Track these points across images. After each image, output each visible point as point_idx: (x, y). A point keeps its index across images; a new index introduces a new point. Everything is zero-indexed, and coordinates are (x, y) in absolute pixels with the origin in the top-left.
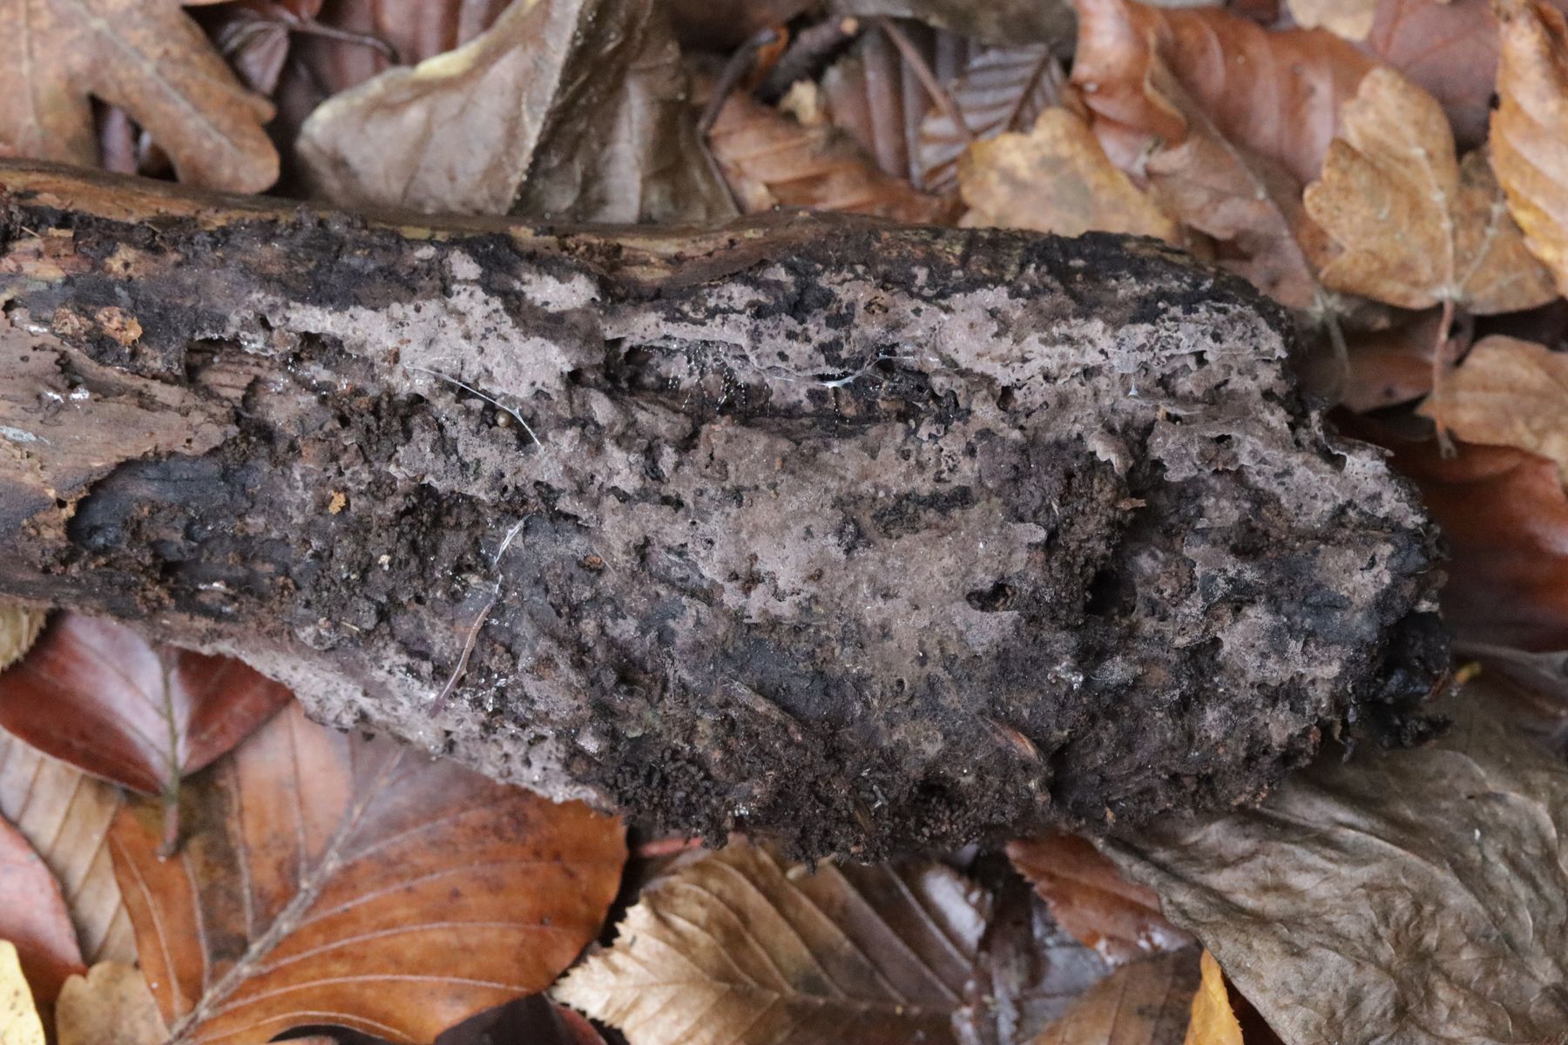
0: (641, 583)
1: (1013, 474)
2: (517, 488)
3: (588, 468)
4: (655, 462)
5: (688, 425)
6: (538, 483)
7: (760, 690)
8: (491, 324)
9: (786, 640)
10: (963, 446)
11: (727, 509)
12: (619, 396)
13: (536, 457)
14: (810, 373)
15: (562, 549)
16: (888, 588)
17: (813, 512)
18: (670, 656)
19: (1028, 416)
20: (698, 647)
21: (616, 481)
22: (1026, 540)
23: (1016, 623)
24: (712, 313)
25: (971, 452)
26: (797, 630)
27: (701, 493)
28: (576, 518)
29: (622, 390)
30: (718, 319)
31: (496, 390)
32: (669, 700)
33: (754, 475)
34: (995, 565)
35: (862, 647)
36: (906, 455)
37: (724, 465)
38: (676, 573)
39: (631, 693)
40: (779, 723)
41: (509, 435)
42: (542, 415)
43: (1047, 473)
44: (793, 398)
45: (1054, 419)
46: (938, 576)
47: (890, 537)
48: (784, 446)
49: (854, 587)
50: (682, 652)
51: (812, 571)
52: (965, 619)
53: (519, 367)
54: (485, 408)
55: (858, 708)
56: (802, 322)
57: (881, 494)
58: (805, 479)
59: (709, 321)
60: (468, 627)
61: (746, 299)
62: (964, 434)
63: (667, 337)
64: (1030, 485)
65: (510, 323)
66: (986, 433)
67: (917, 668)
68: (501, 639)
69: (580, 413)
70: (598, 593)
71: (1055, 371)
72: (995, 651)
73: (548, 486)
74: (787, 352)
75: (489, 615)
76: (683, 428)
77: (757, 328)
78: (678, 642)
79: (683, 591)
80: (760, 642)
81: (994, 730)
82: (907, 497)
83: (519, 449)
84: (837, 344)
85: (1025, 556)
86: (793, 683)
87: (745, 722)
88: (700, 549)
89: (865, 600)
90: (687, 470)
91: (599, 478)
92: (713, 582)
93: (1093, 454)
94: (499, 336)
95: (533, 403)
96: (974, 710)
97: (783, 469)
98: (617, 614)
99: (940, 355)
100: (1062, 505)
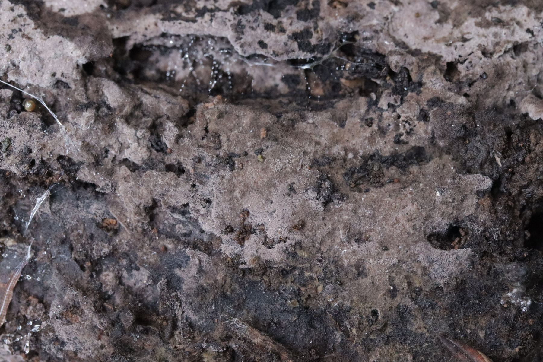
0: (151, 239)
1: (463, 132)
2: (43, 161)
3: (103, 143)
4: (159, 137)
5: (185, 105)
6: (60, 157)
7: (255, 325)
8: (16, 26)
9: (275, 282)
10: (417, 112)
11: (222, 173)
12: (126, 84)
13: (59, 135)
14: (285, 58)
15: (83, 214)
16: (361, 234)
17: (295, 171)
18: (178, 299)
19: (470, 85)
20: (201, 291)
21: (127, 154)
22: (475, 188)
23: (471, 259)
24: (201, 13)
25: (424, 117)
26: (284, 273)
27: (199, 160)
28: (94, 186)
29: (129, 81)
30: (207, 16)
31: (23, 81)
32: (178, 337)
33: (244, 144)
34: (450, 210)
35: (341, 284)
36: (369, 122)
37: (217, 136)
38: (180, 229)
39: (146, 332)
40: (273, 352)
41: (35, 118)
42: (62, 101)
43: (489, 131)
44: (270, 83)
45: (493, 87)
46: (402, 221)
47: (360, 191)
48: (267, 119)
49: (331, 233)
50: (188, 296)
51: (296, 221)
52: (428, 257)
53: (41, 60)
54: (14, 97)
55: (338, 336)
56: (277, 16)
57: (350, 156)
58: (286, 144)
59: (199, 19)
60: (6, 283)
62: (418, 102)
63: (164, 35)
64: (476, 142)
65: (33, 25)
66: (436, 101)
67: (389, 300)
68: (35, 292)
69: (94, 98)
70: (115, 249)
71: (490, 48)
72: (454, 283)
73: (70, 160)
74: (266, 41)
75: (24, 271)
76: (182, 108)
77: (240, 22)
78: (184, 287)
79: (187, 244)
80: (253, 284)
81: (457, 350)
82: (372, 157)
83: (43, 128)
84: (307, 33)
85: (475, 201)
86: (282, 318)
87: (244, 352)
88: (200, 207)
89: (342, 244)
90: (186, 141)
91: (112, 152)
92: (212, 235)
93: (526, 115)
94: (23, 35)
95: (55, 91)
96: (438, 332)
97: (268, 137)
98: (132, 267)
99: (394, 39)
100: (504, 157)
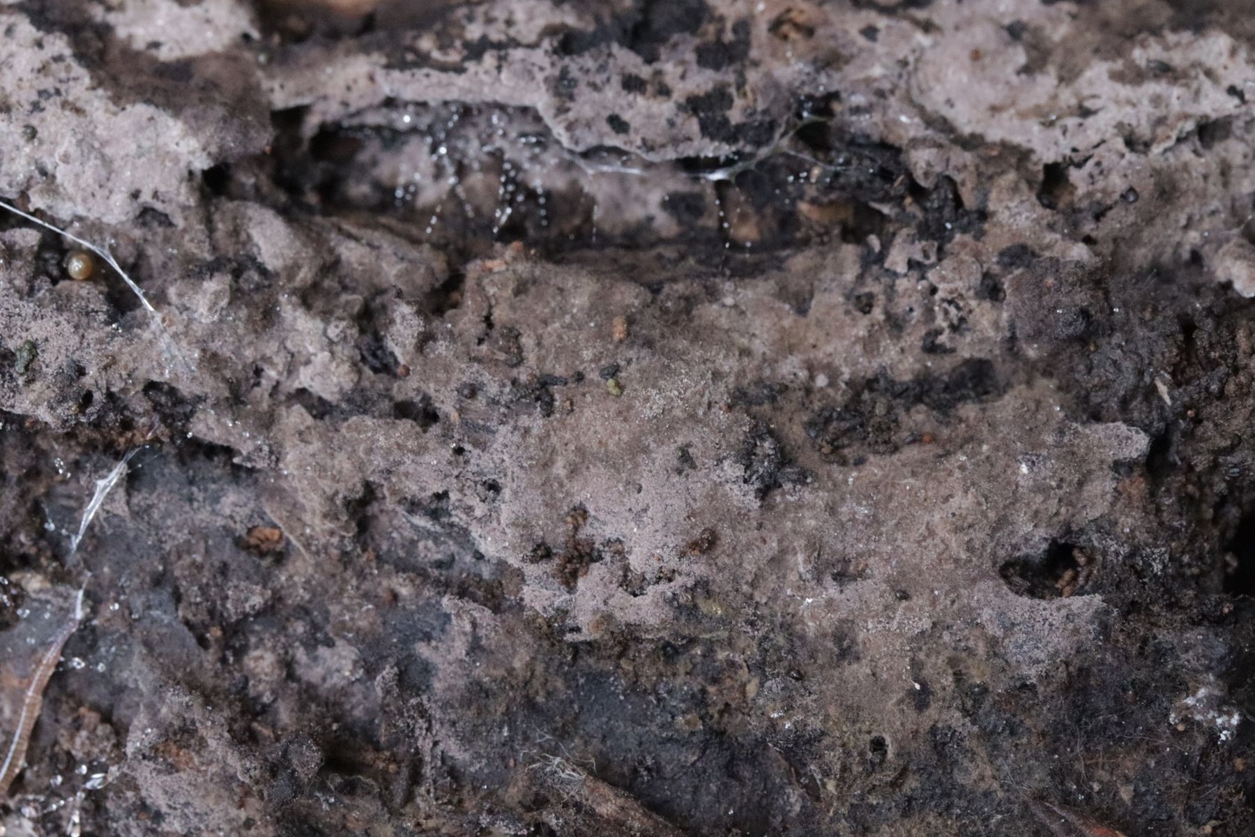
0: (361, 575)
1: (1081, 326)
2: (110, 395)
3: (249, 353)
4: (378, 339)
5: (439, 264)
6: (151, 386)
7: (603, 772)
8: (48, 83)
9: (649, 673)
10: (976, 279)
11: (524, 421)
12: (303, 217)
13: (147, 335)
14: (671, 154)
15: (202, 516)
16: (846, 562)
17: (692, 417)
18: (423, 713)
19: (1098, 217)
20: (477, 694)
21: (304, 379)
22: (1110, 455)
23: (1101, 618)
24: (476, 51)
25: (991, 290)
26: (668, 652)
27: (473, 391)
28: (229, 451)
29: (310, 210)
30: (489, 59)
31: (64, 211)
32: (425, 801)
33: (576, 353)
34: (1053, 505)
35: (801, 678)
36: (865, 305)
37: (513, 335)
38: (428, 552)
39: (349, 789)
41: (92, 296)
42: (155, 256)
43: (1143, 322)
44: (635, 213)
45: (1150, 221)
46: (942, 532)
47: (844, 462)
48: (628, 295)
49: (777, 561)
50: (446, 705)
51: (697, 533)
52: (1001, 614)
53: (106, 162)
54: (43, 246)
55: (794, 799)
56: (651, 59)
57: (821, 381)
58: (673, 354)
59: (471, 66)
60: (27, 677)
61: (540, 23)
62: (977, 255)
63: (390, 103)
64: (1111, 348)
65: (87, 81)
66: (1019, 255)
67: (912, 714)
68: (92, 697)
69: (229, 249)
70: (276, 601)
71: (1144, 131)
72: (1061, 674)
73: (172, 392)
74: (626, 116)
75: (68, 649)
76: (431, 271)
77: (564, 73)
78: (438, 685)
79: (444, 586)
80: (596, 679)
81: (1069, 829)
82: (871, 384)
83: (112, 319)
84: (720, 97)
85: (1109, 485)
86: (665, 756)
87: (577, 835)
88: (474, 501)
89: (801, 586)
90: (441, 347)
91: (271, 373)
92: (502, 565)
93: (1228, 286)
94: (65, 104)
95: (137, 233)
96: (1026, 789)
97: (631, 337)
98: (316, 640)
99: (921, 111)
100: (1178, 382)
